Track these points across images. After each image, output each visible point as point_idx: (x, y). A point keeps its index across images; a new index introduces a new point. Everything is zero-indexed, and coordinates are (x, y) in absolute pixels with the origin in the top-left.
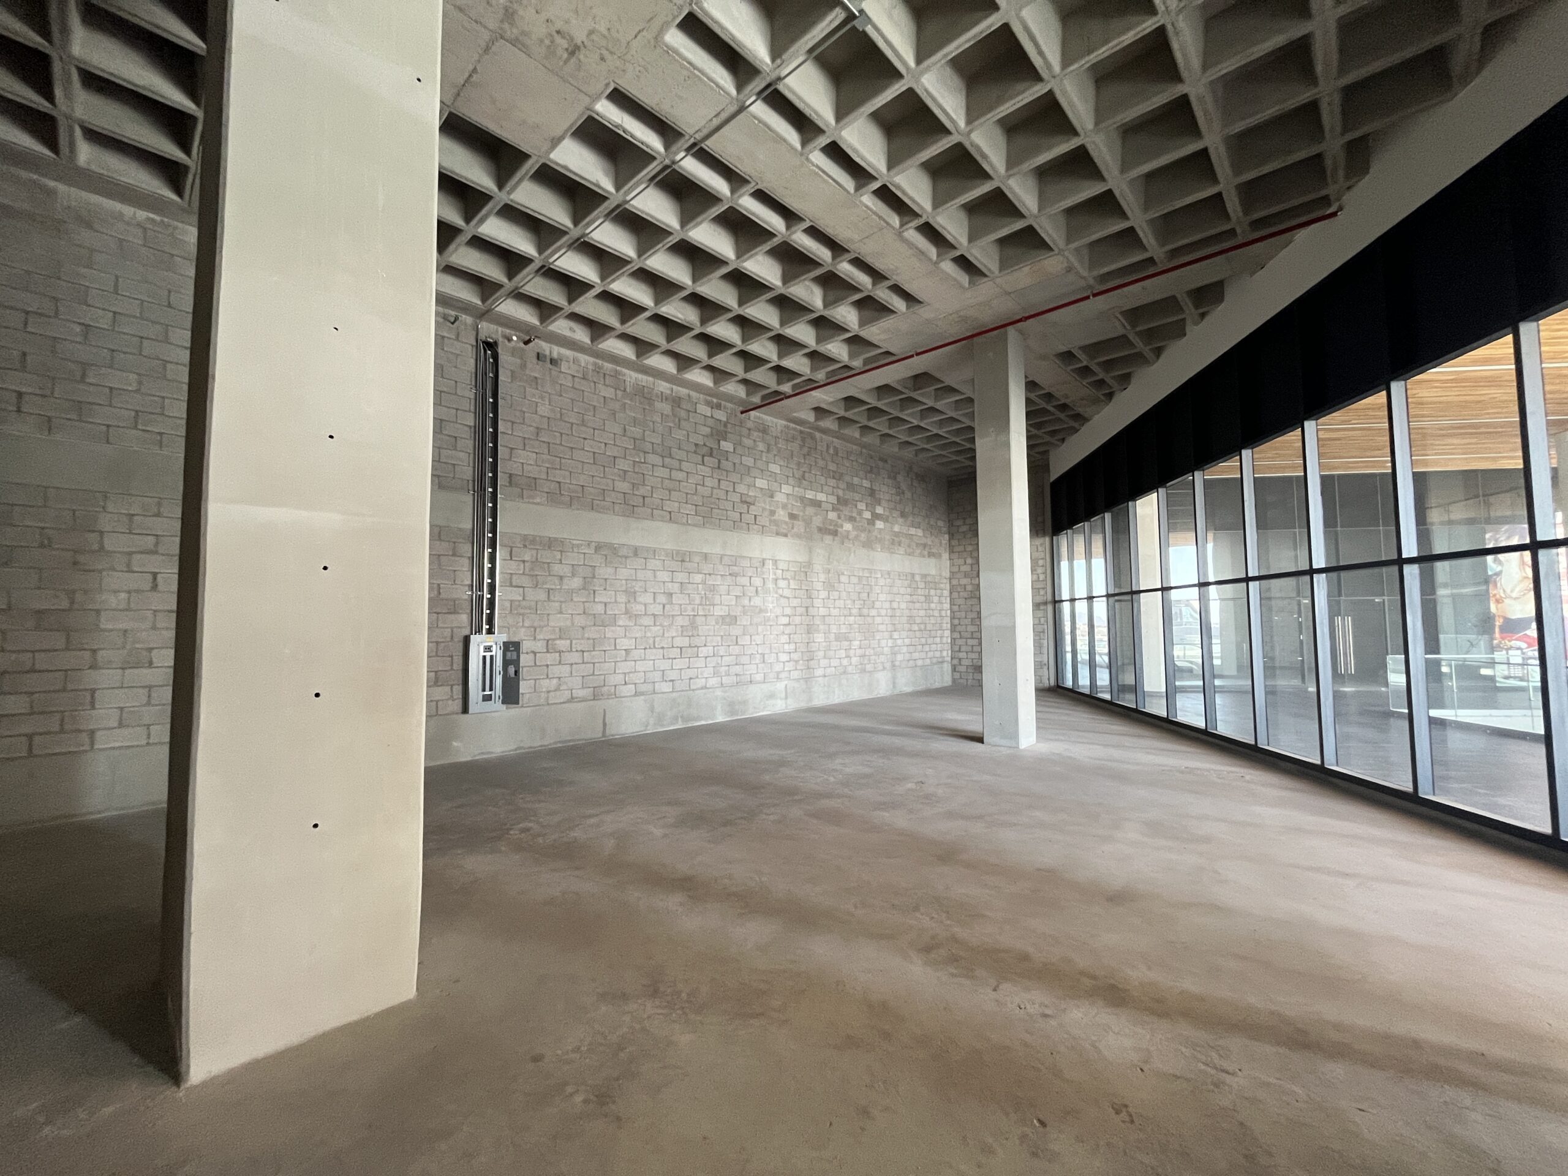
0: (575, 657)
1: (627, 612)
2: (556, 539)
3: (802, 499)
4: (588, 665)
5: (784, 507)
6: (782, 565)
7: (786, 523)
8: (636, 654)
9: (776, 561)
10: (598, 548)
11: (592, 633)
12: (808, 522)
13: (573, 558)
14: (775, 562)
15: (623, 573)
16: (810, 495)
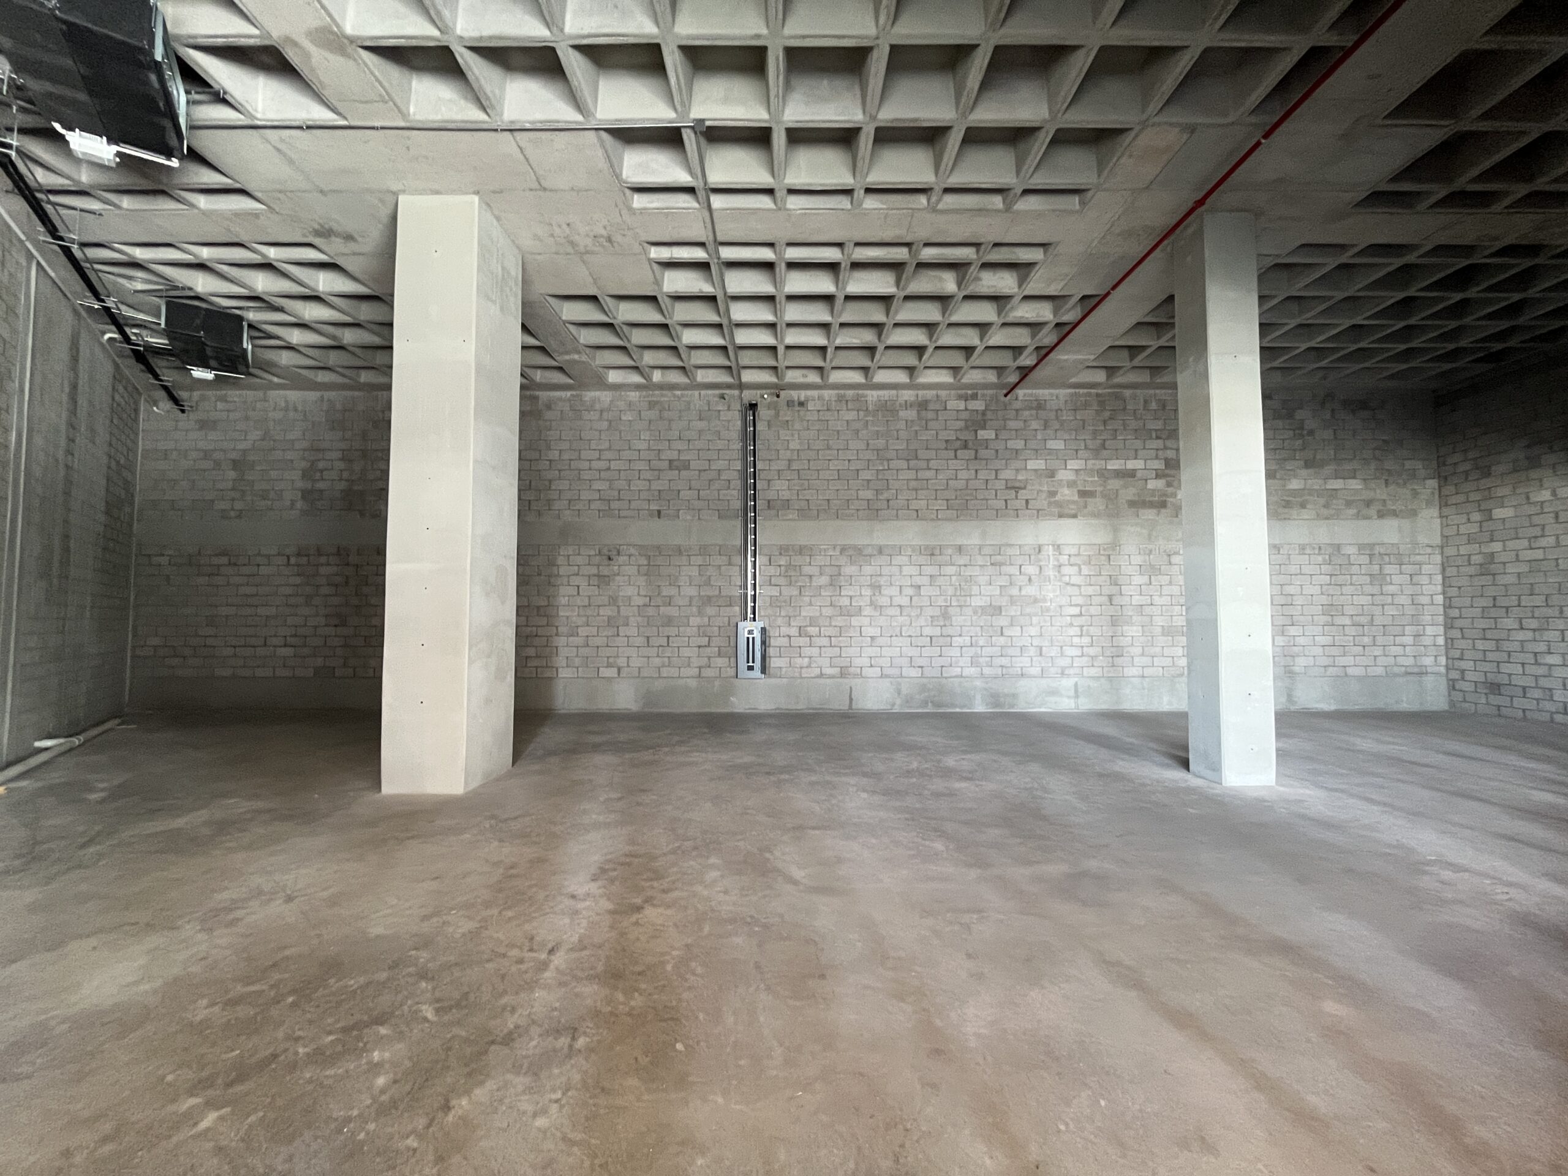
0: (825, 641)
1: (872, 603)
2: (806, 546)
3: (1103, 474)
4: (835, 649)
5: (1071, 484)
6: (1067, 550)
7: (1074, 502)
8: (881, 641)
9: (1059, 546)
10: (843, 550)
11: (839, 621)
12: (1111, 498)
13: (820, 560)
14: (1058, 548)
15: (868, 570)
16: (1114, 465)
